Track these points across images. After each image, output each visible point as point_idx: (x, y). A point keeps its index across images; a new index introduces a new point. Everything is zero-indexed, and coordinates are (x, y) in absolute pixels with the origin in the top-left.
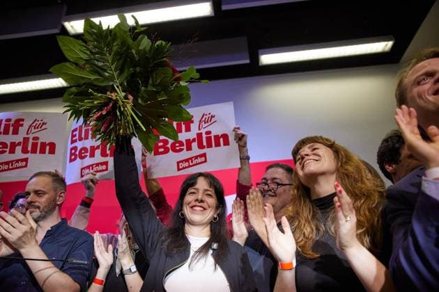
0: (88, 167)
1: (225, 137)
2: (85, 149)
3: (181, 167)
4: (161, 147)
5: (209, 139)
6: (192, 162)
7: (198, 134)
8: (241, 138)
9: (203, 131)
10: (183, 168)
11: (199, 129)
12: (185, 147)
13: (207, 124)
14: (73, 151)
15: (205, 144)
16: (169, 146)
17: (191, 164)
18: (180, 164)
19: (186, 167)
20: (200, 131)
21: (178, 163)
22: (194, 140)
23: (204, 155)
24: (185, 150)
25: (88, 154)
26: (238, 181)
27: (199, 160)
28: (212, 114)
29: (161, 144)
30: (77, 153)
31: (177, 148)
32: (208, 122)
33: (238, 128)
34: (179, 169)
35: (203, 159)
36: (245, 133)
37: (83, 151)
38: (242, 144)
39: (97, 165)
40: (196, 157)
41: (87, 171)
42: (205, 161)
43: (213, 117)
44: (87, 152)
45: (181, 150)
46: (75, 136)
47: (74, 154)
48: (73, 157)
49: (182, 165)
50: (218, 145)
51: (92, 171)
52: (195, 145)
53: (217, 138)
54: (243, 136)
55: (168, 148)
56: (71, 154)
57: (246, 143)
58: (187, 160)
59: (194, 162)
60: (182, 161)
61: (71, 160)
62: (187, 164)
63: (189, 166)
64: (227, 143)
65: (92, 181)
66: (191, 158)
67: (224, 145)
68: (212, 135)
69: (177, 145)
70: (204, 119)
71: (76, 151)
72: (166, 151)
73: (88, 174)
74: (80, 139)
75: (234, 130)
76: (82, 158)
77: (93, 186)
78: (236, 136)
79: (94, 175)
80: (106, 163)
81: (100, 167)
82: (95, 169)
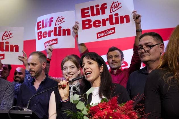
0: (48, 42)
1: (127, 17)
2: (46, 32)
3: (99, 36)
4: (87, 24)
5: (117, 19)
6: (106, 33)
7: (110, 16)
8: (137, 18)
9: (113, 14)
10: (101, 37)
11: (111, 13)
12: (101, 24)
13: (116, 9)
14: (40, 34)
15: (114, 21)
16: (92, 23)
17: (105, 34)
18: (99, 34)
19: (102, 36)
20: (111, 14)
21: (97, 34)
22: (107, 20)
23: (114, 29)
24: (102, 25)
25: (47, 35)
26: (134, 44)
27: (111, 32)
28: (119, 2)
29: (87, 22)
30: (42, 35)
31: (97, 25)
32: (116, 8)
33: (136, 12)
34: (98, 38)
35: (113, 31)
36: (140, 15)
37: (45, 34)
38: (138, 21)
39: (52, 40)
40: (109, 30)
42: (114, 32)
43: (119, 4)
44: (47, 34)
45: (99, 26)
46: (40, 25)
47: (40, 35)
48: (40, 37)
49: (100, 35)
50: (122, 22)
52: (108, 22)
53: (122, 17)
54: (139, 16)
55: (91, 25)
56: (39, 36)
58: (103, 32)
59: (108, 33)
60: (100, 33)
61: (39, 39)
62: (103, 34)
63: (104, 36)
64: (128, 21)
65: (50, 49)
66: (105, 31)
67: (126, 22)
68: (119, 16)
69: (97, 23)
70: (113, 6)
71: (41, 34)
72: (90, 27)
73: (48, 45)
74: (43, 27)
75: (133, 13)
76: (44, 37)
77: (51, 52)
78: (134, 16)
79: (51, 46)
80: (56, 40)
81: (54, 42)
82: (51, 43)
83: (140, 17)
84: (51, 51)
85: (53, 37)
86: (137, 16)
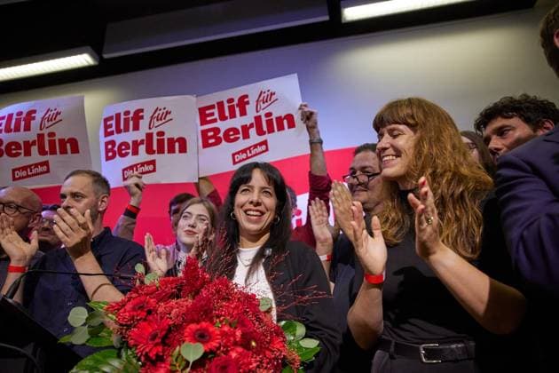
0: (131, 168)
1: (290, 118)
2: (126, 144)
3: (237, 161)
5: (270, 123)
6: (250, 152)
7: (256, 118)
8: (308, 117)
9: (262, 113)
10: (240, 161)
11: (257, 111)
12: (241, 135)
14: (110, 147)
15: (265, 128)
17: (249, 155)
19: (244, 159)
20: (258, 114)
21: (234, 155)
22: (251, 126)
23: (265, 143)
24: (241, 138)
25: (130, 151)
27: (259, 149)
30: (116, 149)
31: (232, 137)
32: (267, 102)
33: (305, 106)
34: (234, 163)
35: (264, 147)
37: (123, 147)
38: (311, 124)
39: (143, 164)
40: (256, 146)
41: (129, 173)
42: (267, 150)
43: (272, 94)
44: (129, 148)
45: (237, 139)
46: (111, 126)
47: (112, 150)
48: (110, 154)
49: (238, 158)
50: (281, 128)
51: (136, 173)
52: (253, 131)
53: (279, 120)
54: (312, 114)
55: (220, 138)
57: (316, 123)
58: (244, 151)
59: (253, 152)
60: (239, 153)
61: (108, 158)
62: (244, 156)
63: (248, 158)
64: (292, 125)
65: (137, 185)
66: (249, 148)
67: (289, 128)
68: (274, 117)
69: (232, 133)
70: (262, 97)
71: (114, 146)
73: (132, 176)
74: (119, 131)
75: (300, 109)
76: (122, 155)
77: (139, 192)
78: (302, 115)
79: (140, 177)
80: (153, 162)
81: (146, 168)
82: (140, 170)
83: (314, 116)
84: (141, 190)
85: (143, 156)
86: (308, 114)
